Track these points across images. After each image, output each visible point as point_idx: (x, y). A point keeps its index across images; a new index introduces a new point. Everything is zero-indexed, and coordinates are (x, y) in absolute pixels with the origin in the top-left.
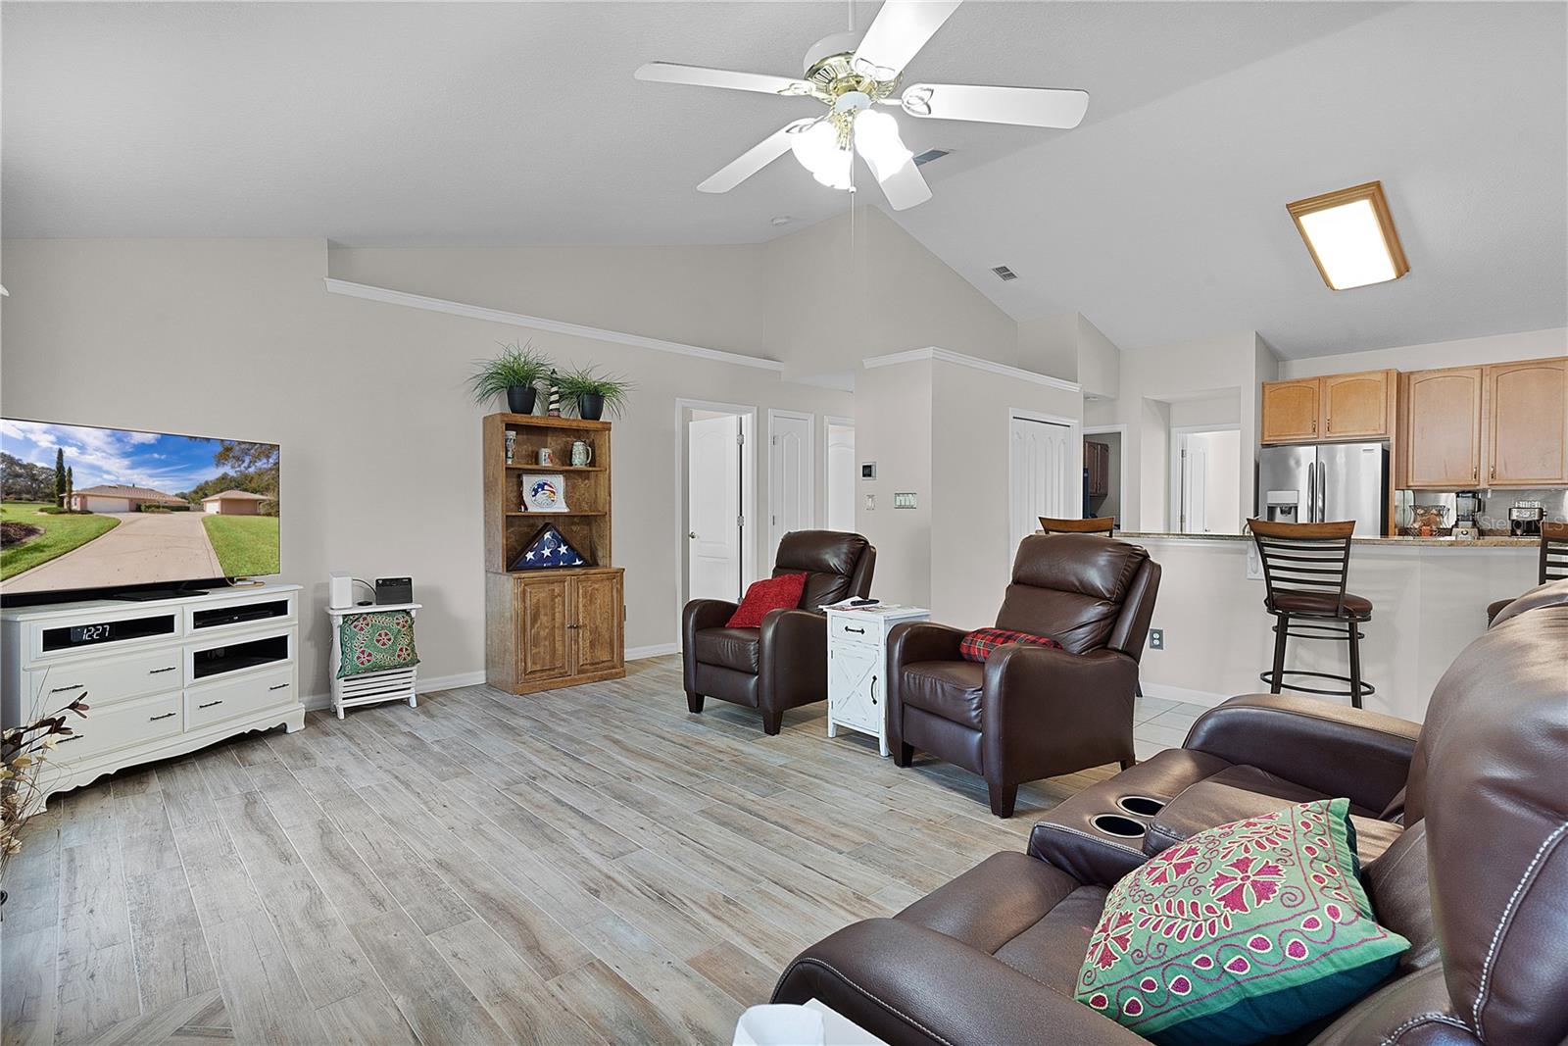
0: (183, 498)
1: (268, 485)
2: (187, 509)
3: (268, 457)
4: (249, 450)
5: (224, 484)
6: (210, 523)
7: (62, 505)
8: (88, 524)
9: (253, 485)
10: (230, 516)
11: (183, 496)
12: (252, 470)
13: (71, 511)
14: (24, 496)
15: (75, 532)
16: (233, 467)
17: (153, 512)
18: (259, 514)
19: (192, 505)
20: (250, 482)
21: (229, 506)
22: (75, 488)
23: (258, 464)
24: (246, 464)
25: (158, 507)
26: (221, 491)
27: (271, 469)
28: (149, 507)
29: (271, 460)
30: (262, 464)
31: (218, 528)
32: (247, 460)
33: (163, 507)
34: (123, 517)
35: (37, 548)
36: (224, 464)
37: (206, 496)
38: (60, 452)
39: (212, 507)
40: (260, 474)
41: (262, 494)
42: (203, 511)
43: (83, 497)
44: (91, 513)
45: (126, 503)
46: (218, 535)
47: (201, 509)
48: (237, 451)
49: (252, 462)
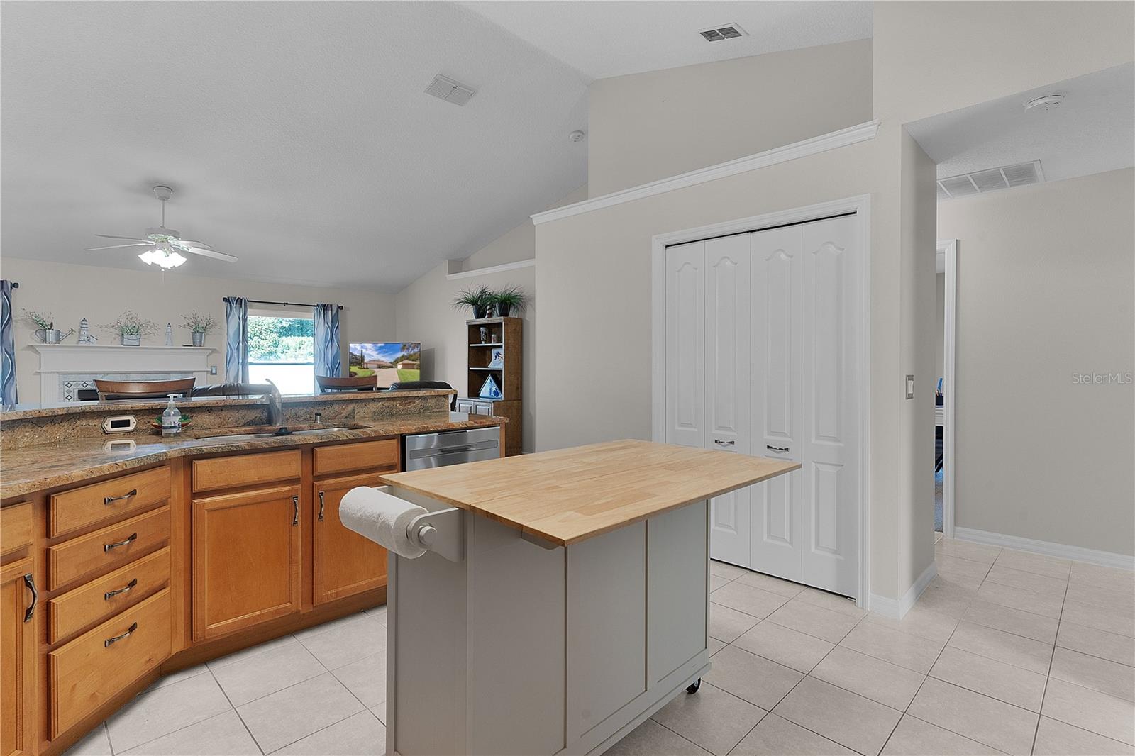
1: (417, 358)
2: (392, 367)
3: (417, 348)
4: (411, 346)
5: (404, 358)
6: (399, 370)
7: (362, 366)
8: (368, 372)
9: (412, 358)
10: (405, 369)
11: (391, 363)
12: (411, 353)
13: (364, 368)
14: (355, 364)
15: (365, 374)
17: (383, 368)
18: (413, 369)
19: (394, 365)
21: (405, 366)
22: (365, 361)
24: (409, 351)
25: (385, 366)
26: (402, 361)
27: (417, 352)
30: (415, 350)
31: (402, 374)
32: (411, 349)
34: (375, 370)
36: (404, 351)
37: (398, 362)
38: (362, 351)
39: (400, 367)
40: (415, 354)
41: (414, 361)
43: (367, 364)
44: (369, 369)
45: (376, 366)
46: (401, 376)
47: (396, 367)
48: (407, 346)
49: (412, 350)
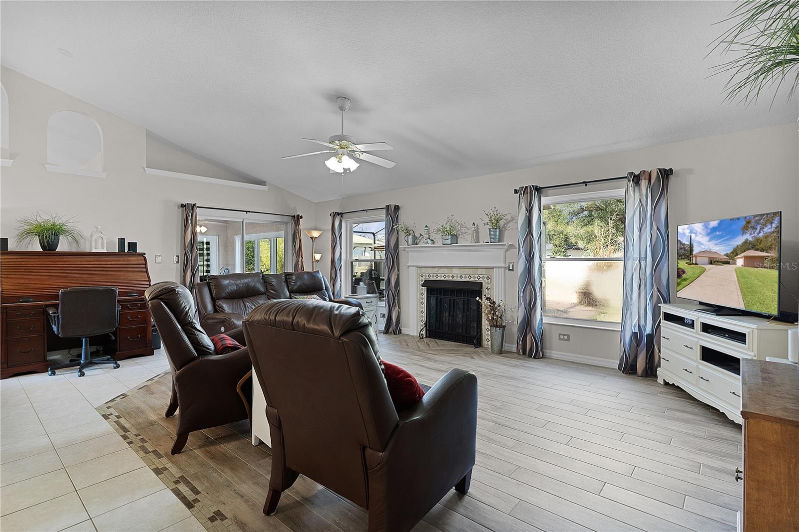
0: (727, 256)
1: (771, 245)
2: (728, 263)
3: (772, 223)
4: (759, 220)
5: (747, 246)
6: (738, 272)
7: (690, 261)
8: (697, 269)
9: (762, 246)
10: (749, 269)
11: (727, 255)
12: (761, 235)
13: (693, 264)
14: (683, 257)
15: (693, 274)
16: (751, 234)
17: (716, 264)
19: (731, 261)
20: (760, 243)
21: (750, 262)
22: (694, 253)
23: (765, 230)
24: (757, 231)
25: (718, 262)
26: (744, 251)
27: (773, 232)
28: (714, 262)
29: (774, 225)
30: (767, 230)
31: (743, 277)
32: (759, 228)
33: (720, 262)
34: (706, 267)
35: (685, 280)
36: (746, 233)
37: (737, 254)
38: (691, 237)
39: (740, 262)
40: (766, 237)
41: (767, 252)
42: (736, 264)
43: (696, 257)
44: (698, 264)
45: (707, 260)
46: (742, 280)
47: (735, 263)
48: (752, 224)
49: (762, 229)
